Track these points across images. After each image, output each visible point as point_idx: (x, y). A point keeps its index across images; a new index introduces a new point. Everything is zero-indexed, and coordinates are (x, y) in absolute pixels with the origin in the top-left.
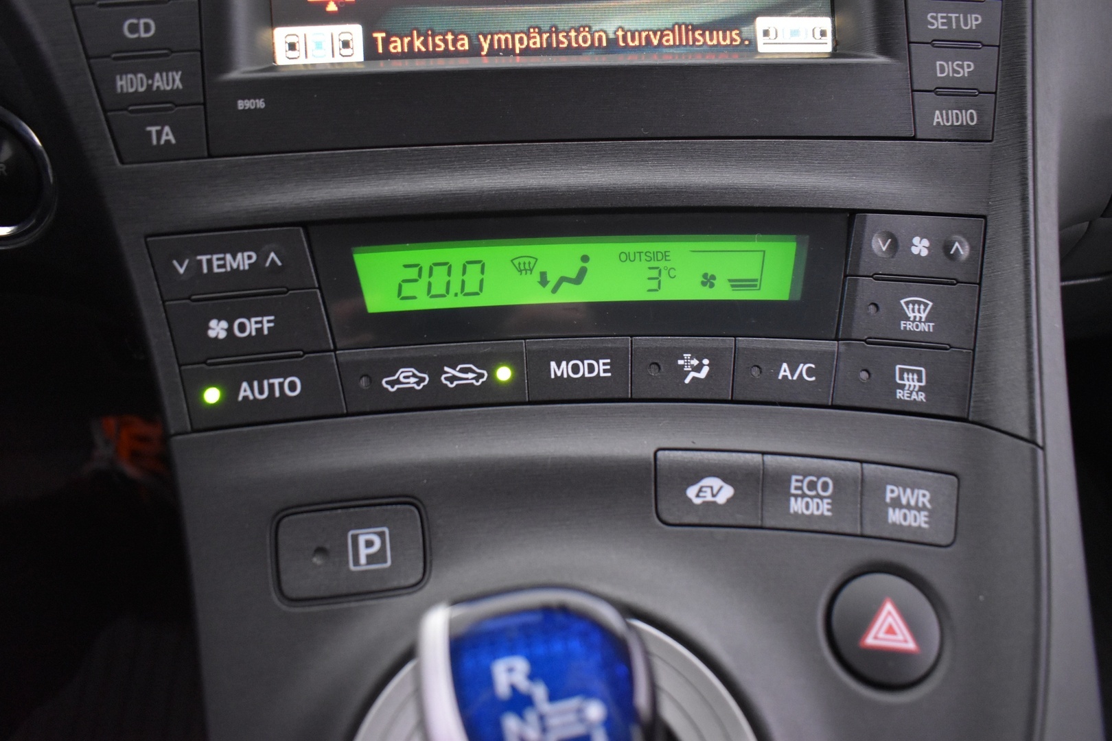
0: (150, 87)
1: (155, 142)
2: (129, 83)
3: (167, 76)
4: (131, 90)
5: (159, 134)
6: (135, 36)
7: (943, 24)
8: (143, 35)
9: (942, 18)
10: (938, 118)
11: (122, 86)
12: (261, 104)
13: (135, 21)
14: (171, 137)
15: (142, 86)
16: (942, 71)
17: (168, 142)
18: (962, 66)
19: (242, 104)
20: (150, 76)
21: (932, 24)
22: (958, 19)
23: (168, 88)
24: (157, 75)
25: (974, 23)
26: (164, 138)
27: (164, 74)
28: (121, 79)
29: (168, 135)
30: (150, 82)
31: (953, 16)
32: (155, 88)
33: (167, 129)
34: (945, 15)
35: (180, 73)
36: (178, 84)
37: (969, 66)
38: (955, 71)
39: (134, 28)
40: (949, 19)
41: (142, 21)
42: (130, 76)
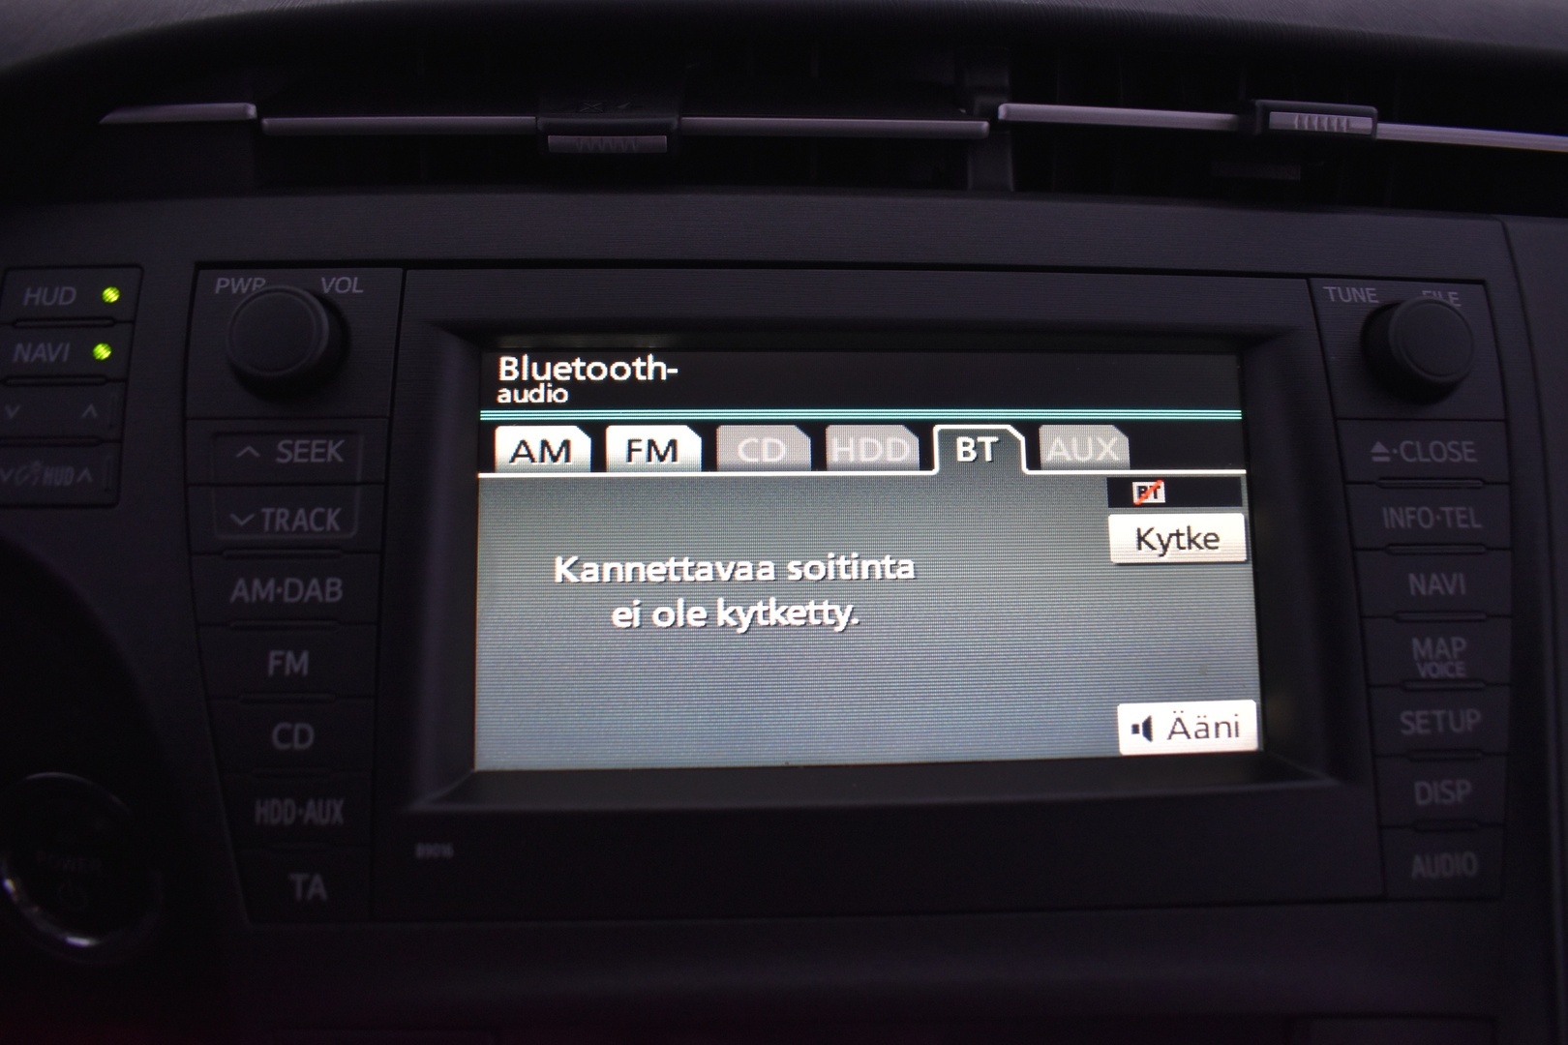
0: (299, 819)
1: (299, 895)
2: (274, 812)
3: (324, 805)
4: (274, 821)
5: (306, 885)
6: (286, 746)
7: (1424, 727)
8: (297, 746)
9: (1423, 717)
10: (1419, 867)
11: (262, 817)
12: (447, 851)
13: (287, 725)
14: (322, 892)
15: (289, 816)
16: (1424, 794)
17: (317, 897)
18: (1452, 788)
19: (423, 851)
20: (301, 804)
21: (1407, 728)
22: (1445, 719)
23: (325, 822)
24: (311, 803)
25: (1470, 721)
26: (312, 891)
27: (320, 804)
28: (262, 805)
29: (318, 888)
30: (301, 811)
31: (1439, 713)
32: (306, 820)
33: (317, 879)
34: (1425, 713)
35: (341, 802)
36: (338, 816)
37: (1464, 787)
38: (1443, 796)
39: (286, 736)
40: (1433, 719)
41: (298, 727)
42: (275, 802)
